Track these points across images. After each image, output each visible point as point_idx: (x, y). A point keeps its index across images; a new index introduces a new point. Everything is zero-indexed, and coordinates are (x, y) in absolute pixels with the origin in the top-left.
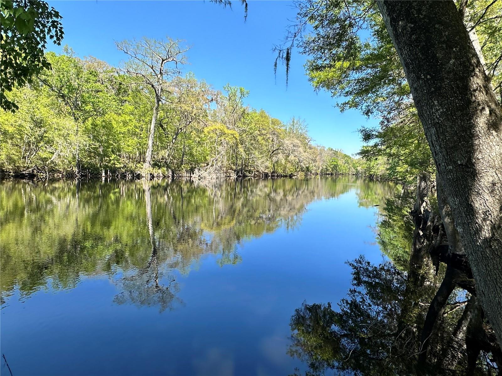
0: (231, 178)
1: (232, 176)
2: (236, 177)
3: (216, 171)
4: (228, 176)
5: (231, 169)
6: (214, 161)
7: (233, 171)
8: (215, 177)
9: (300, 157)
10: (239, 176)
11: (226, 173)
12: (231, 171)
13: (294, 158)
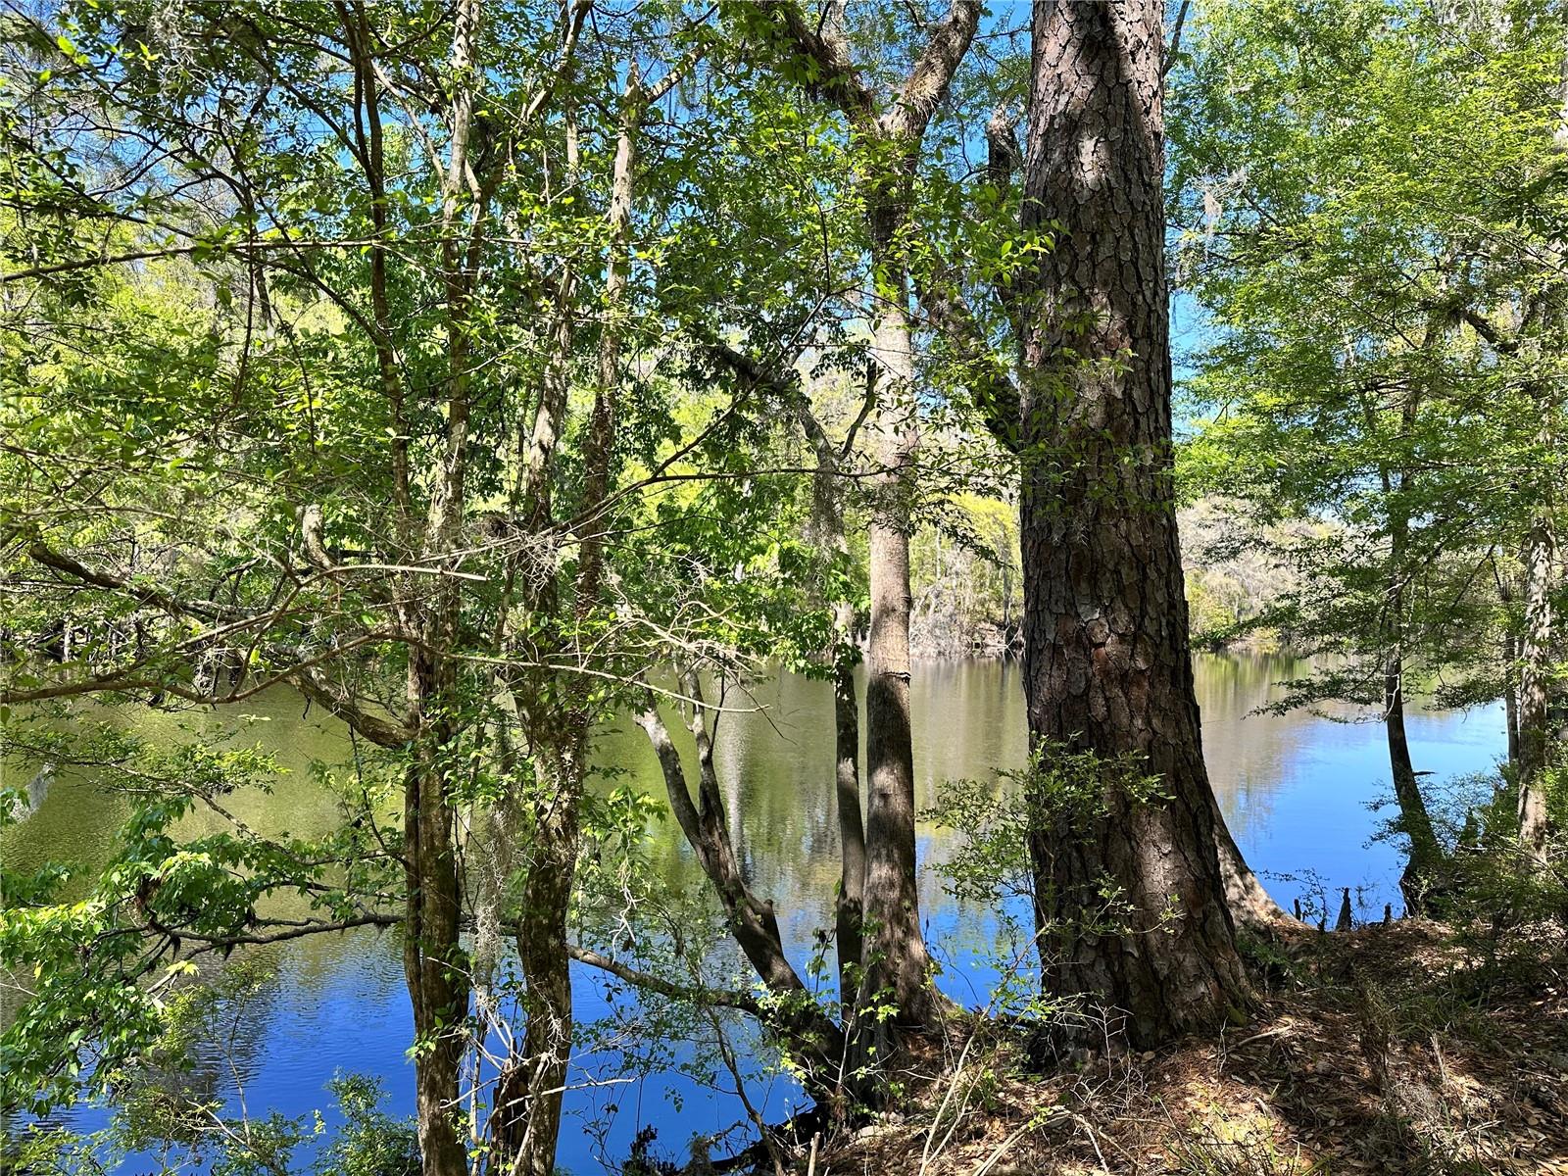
0: (988, 651)
1: (990, 642)
2: (1003, 647)
3: (938, 632)
4: (977, 646)
5: (989, 618)
6: (932, 596)
7: (995, 628)
8: (932, 651)
9: (1248, 576)
10: (1017, 645)
11: (971, 633)
12: (988, 626)
13: (1226, 580)
